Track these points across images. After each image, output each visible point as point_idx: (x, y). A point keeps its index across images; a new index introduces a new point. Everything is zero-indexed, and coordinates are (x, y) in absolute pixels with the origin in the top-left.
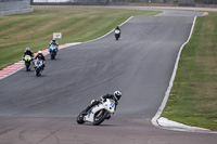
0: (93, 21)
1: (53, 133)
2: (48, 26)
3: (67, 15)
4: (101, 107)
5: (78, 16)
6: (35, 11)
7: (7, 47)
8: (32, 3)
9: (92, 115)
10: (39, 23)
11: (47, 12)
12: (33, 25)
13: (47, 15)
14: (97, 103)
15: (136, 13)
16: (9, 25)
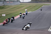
0: (34, 7)
1: (25, 33)
2: (24, 8)
3: (29, 5)
4: (27, 26)
5: (31, 5)
6: (21, 4)
7: (14, 13)
8: (20, 2)
9: (25, 28)
10: (22, 7)
11: (24, 4)
12: (20, 7)
13: (24, 5)
14: (26, 25)
15: (44, 5)
16: (15, 8)
